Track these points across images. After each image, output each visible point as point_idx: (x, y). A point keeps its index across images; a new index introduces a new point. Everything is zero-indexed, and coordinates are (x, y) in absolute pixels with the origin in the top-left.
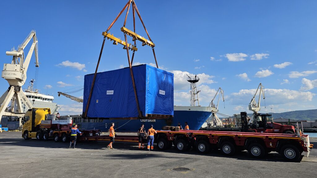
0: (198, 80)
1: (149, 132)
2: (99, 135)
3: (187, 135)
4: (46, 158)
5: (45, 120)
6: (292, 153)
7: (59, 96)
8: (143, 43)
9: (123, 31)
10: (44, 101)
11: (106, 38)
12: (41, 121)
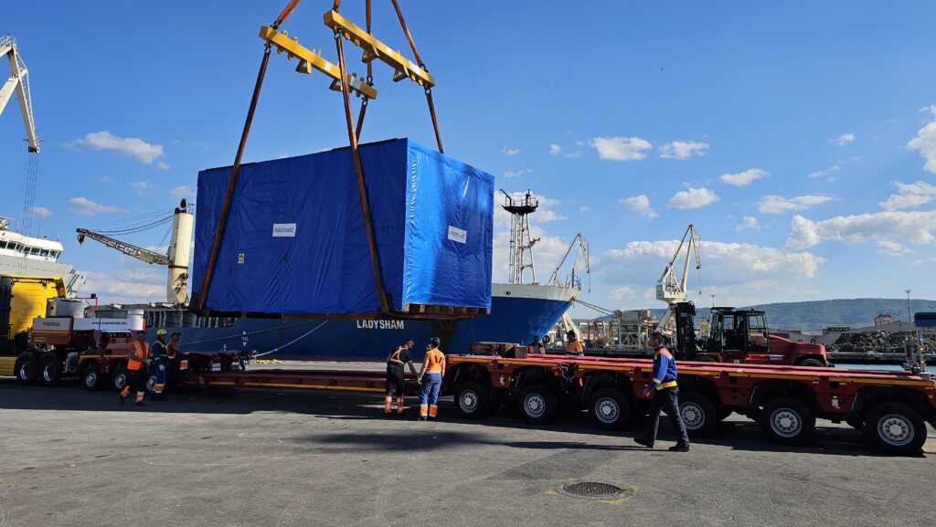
0: (535, 207)
1: (428, 362)
2: (241, 368)
3: (558, 370)
4: (78, 452)
5: (48, 316)
6: (903, 428)
7: (81, 240)
8: (396, 73)
9: (331, 24)
10: (30, 256)
11: (274, 49)
12: (34, 320)
